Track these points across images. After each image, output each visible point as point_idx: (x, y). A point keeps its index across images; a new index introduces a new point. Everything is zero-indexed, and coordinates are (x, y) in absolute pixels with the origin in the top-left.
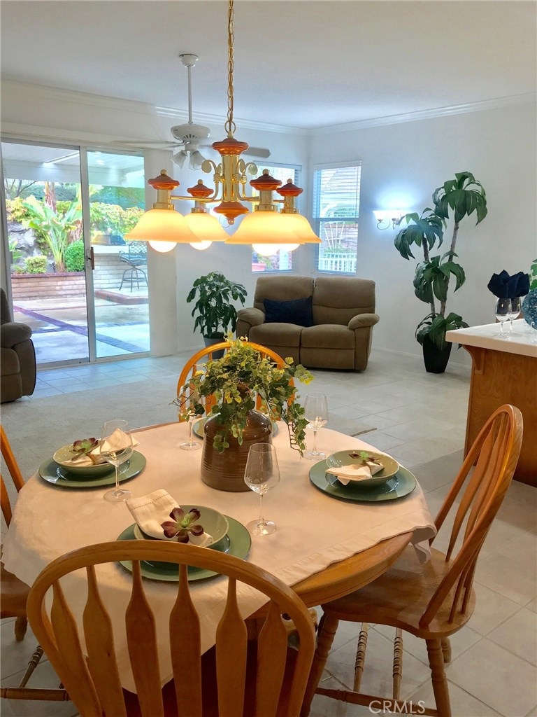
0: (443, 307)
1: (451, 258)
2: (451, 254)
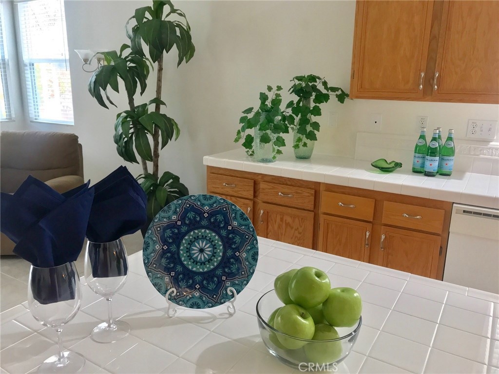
0: (156, 166)
1: (158, 108)
2: (158, 102)
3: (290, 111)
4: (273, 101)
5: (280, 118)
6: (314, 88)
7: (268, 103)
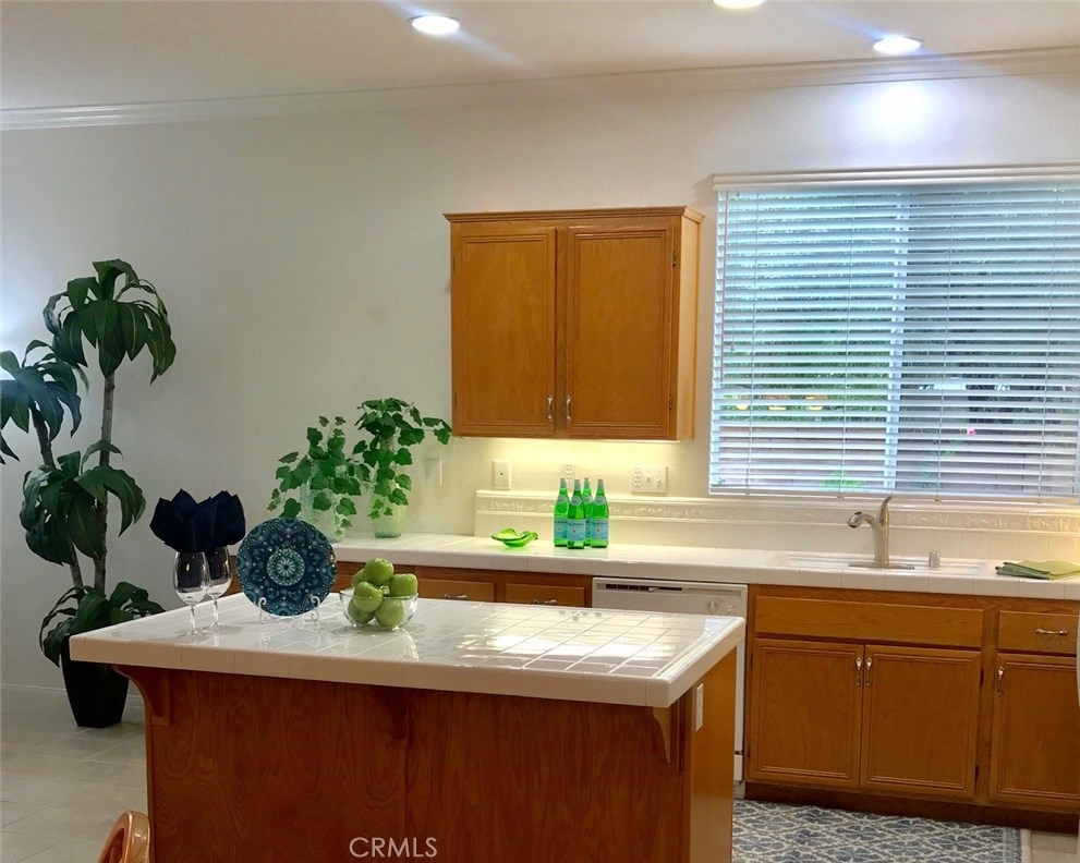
0: (101, 571)
1: (104, 458)
2: (105, 448)
3: (359, 457)
4: (331, 443)
5: (344, 468)
6: (398, 419)
7: (323, 445)
